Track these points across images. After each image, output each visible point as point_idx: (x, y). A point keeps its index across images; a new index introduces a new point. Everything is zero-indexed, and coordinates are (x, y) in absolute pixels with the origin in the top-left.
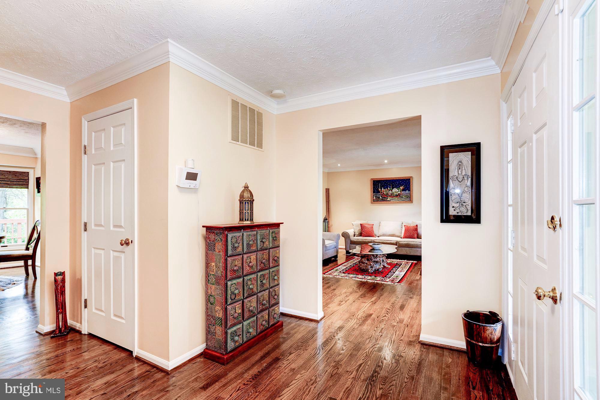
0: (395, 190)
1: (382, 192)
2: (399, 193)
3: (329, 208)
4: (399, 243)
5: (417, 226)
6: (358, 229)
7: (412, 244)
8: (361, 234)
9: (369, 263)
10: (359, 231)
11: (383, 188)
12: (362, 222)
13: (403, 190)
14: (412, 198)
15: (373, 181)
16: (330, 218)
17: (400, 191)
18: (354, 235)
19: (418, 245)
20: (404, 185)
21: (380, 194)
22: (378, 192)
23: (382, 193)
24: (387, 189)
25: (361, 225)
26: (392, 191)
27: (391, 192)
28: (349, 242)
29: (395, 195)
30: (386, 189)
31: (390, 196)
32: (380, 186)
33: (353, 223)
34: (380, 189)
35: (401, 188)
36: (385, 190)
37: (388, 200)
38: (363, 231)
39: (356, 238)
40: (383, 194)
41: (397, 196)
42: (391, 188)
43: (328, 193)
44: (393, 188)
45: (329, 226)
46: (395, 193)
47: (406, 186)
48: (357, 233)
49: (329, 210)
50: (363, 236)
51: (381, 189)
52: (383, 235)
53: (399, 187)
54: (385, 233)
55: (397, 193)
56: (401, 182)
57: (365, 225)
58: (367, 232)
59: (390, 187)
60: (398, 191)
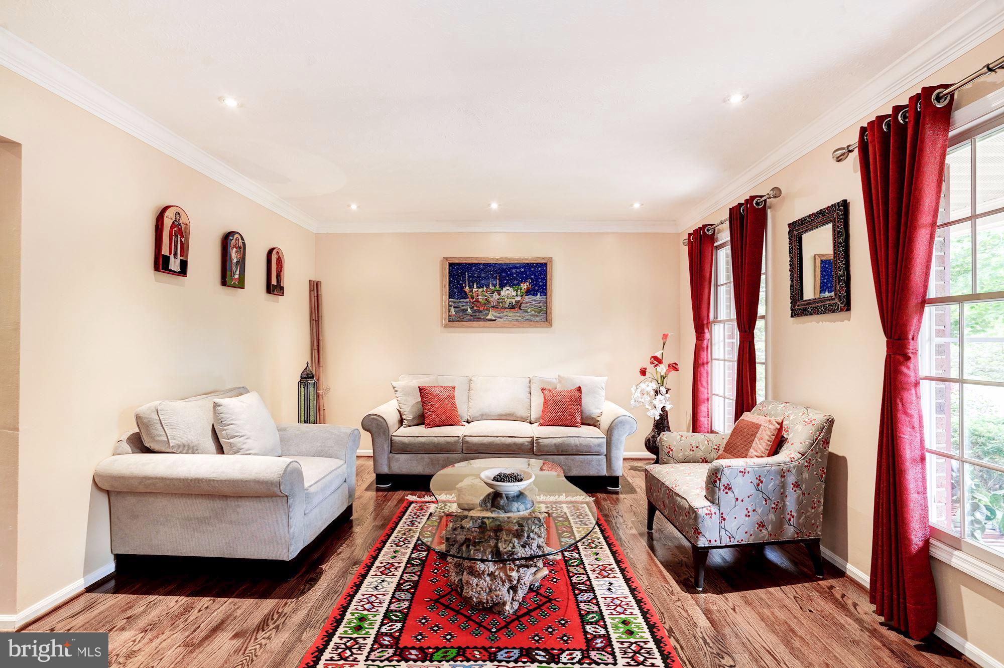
0: (507, 291)
1: (474, 295)
2: (519, 298)
3: (321, 338)
4: (538, 443)
5: (579, 389)
6: (411, 405)
7: (576, 446)
8: (421, 420)
9: (502, 574)
10: (415, 409)
11: (475, 285)
12: (424, 381)
13: (528, 292)
14: (551, 313)
15: (451, 265)
16: (321, 368)
17: (521, 296)
18: (401, 422)
19: (590, 446)
20: (532, 279)
21: (468, 300)
22: (464, 295)
23: (473, 298)
24: (488, 287)
25: (421, 390)
26: (499, 294)
27: (498, 297)
28: (386, 447)
29: (507, 306)
30: (485, 288)
31: (493, 307)
32: (469, 278)
33: (394, 384)
34: (467, 288)
35: (524, 286)
36: (480, 290)
37: (489, 317)
38: (429, 410)
39: (404, 431)
40: (477, 301)
41: (512, 307)
42: (498, 286)
43: (317, 296)
44: (502, 286)
45: (321, 392)
46: (509, 300)
47: (537, 281)
48: (409, 416)
49: (318, 346)
50: (429, 425)
51: (471, 287)
52: (482, 415)
53: (518, 284)
54: (487, 410)
55: (512, 300)
56: (523, 270)
57: (432, 390)
58: (440, 411)
59: (494, 282)
60: (514, 293)
